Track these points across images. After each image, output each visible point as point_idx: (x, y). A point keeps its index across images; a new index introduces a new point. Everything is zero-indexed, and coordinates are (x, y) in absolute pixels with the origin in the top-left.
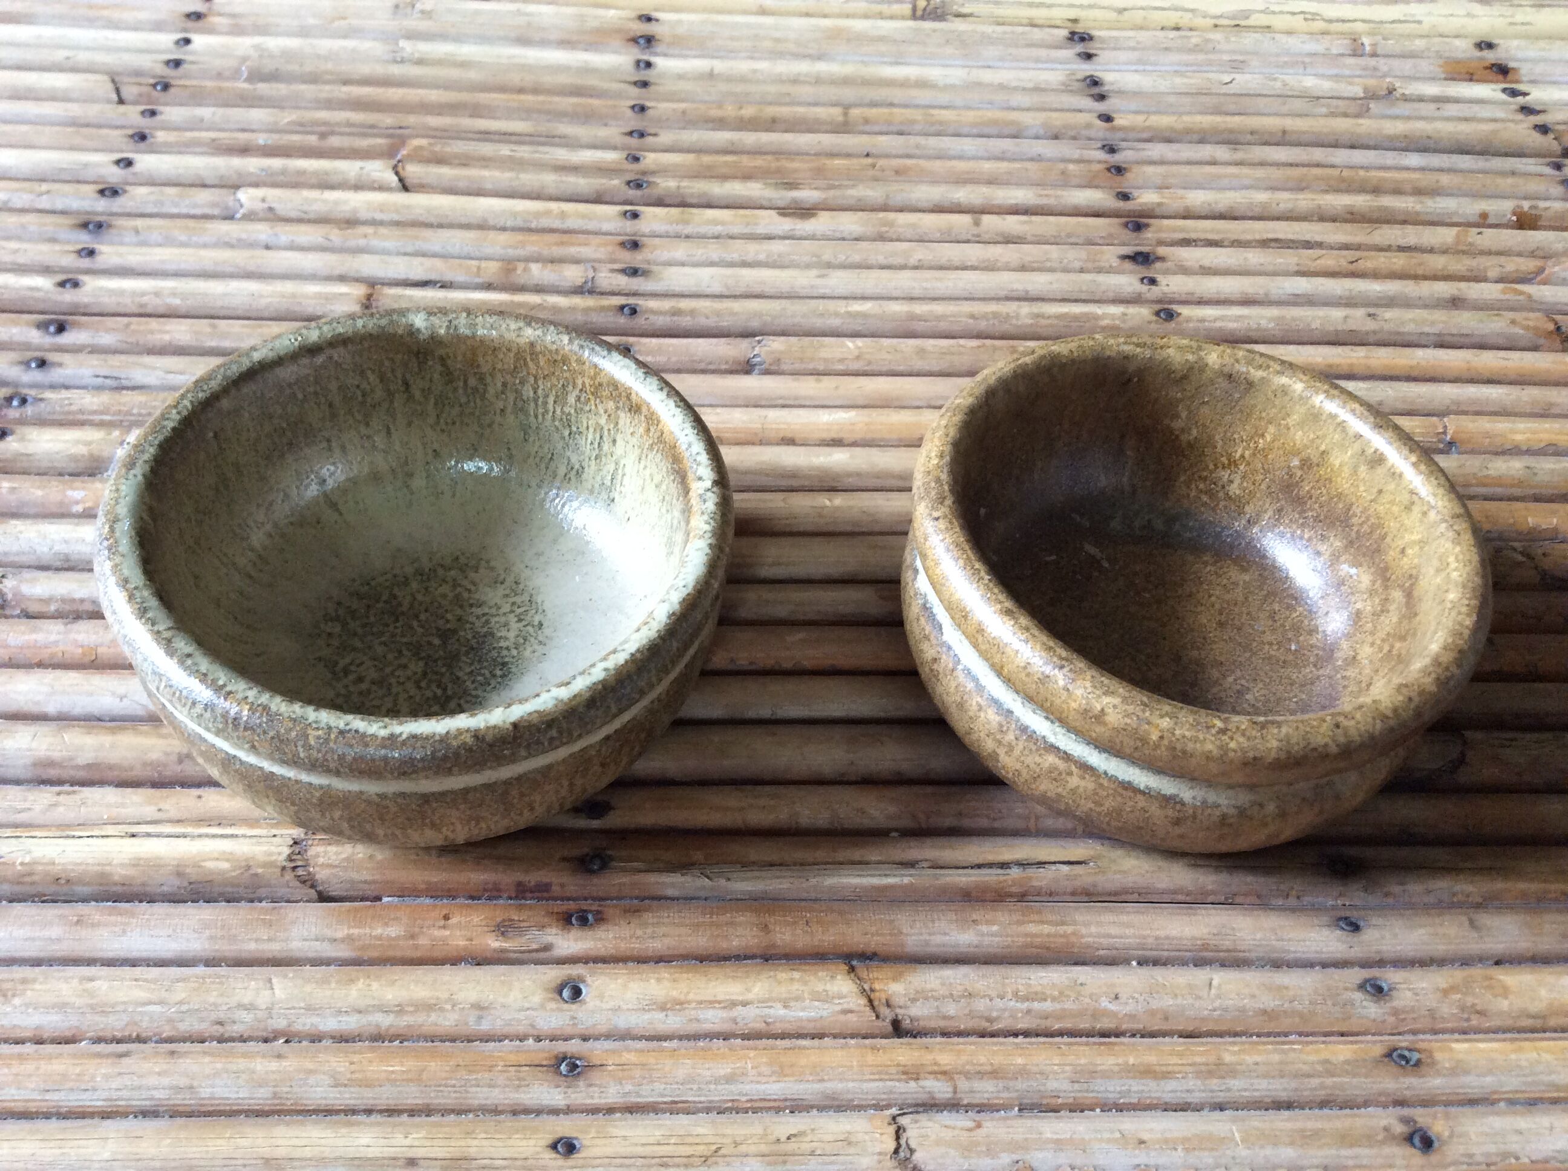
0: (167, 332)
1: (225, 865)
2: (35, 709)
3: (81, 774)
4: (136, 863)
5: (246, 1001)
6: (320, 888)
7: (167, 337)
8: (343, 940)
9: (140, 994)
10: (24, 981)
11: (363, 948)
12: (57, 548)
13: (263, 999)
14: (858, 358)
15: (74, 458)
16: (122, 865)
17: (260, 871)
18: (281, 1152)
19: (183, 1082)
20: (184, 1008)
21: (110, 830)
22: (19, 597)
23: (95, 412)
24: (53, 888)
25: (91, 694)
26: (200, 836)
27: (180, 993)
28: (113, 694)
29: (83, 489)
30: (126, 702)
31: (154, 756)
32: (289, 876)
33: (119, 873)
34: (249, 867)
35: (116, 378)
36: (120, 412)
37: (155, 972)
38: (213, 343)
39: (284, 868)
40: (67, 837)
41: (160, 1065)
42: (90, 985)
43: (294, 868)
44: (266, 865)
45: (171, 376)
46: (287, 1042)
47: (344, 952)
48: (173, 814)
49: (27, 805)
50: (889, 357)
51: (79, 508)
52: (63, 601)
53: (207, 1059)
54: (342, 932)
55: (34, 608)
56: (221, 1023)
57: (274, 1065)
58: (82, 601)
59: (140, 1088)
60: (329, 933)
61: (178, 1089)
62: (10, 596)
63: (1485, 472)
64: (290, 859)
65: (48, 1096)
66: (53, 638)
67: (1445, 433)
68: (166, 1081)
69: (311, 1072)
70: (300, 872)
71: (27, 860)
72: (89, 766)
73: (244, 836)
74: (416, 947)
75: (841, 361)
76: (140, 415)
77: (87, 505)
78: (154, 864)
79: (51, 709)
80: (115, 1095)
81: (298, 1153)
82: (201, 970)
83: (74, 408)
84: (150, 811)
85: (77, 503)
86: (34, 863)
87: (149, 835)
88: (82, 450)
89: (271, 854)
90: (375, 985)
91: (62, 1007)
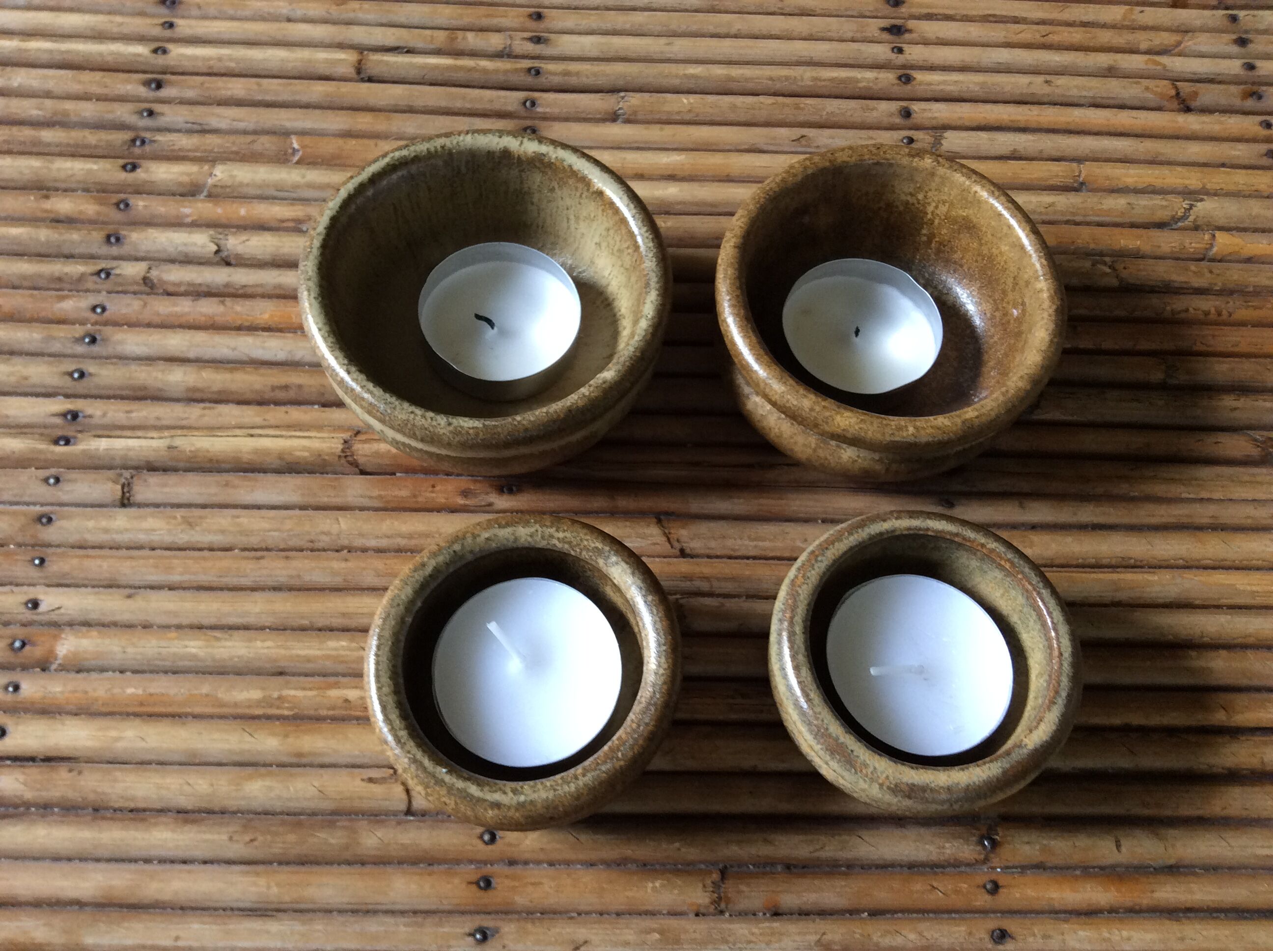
0: (229, 89)
1: (306, 454)
2: (182, 355)
3: (215, 396)
4: (256, 451)
5: (325, 530)
6: (361, 468)
7: (229, 93)
8: (376, 498)
9: (266, 525)
10: (201, 517)
11: (388, 502)
12: (180, 249)
13: (335, 529)
14: (690, 111)
15: (180, 184)
16: (248, 453)
17: (327, 458)
18: (351, 610)
19: (294, 573)
20: (292, 533)
21: (238, 432)
22: (162, 282)
23: (189, 151)
24: (208, 465)
25: (214, 347)
26: (291, 437)
27: (288, 525)
28: (228, 347)
29: (190, 207)
30: (236, 353)
31: (257, 386)
32: (343, 461)
33: (246, 457)
34: (320, 455)
35: (200, 124)
36: (205, 151)
37: (273, 513)
38: (260, 98)
39: (340, 457)
40: (214, 436)
41: (281, 564)
42: (238, 520)
43: (346, 457)
44: (328, 454)
45: (235, 123)
46: (349, 552)
47: (377, 504)
48: (273, 422)
49: (186, 415)
50: (711, 110)
51: (189, 220)
52: (189, 284)
53: (306, 561)
54: (376, 493)
55: (171, 289)
56: (312, 542)
57: (343, 565)
58: (200, 285)
59: (271, 576)
60: (368, 493)
61: (291, 577)
62: (155, 281)
63: (1100, 207)
64: (343, 451)
65: (221, 579)
66: (187, 310)
67: (1079, 176)
68: (284, 572)
69: (364, 569)
70: (350, 459)
71: (193, 449)
72: (220, 392)
73: (315, 437)
74: (417, 502)
75: (679, 113)
76: (219, 153)
77: (195, 218)
78: (266, 452)
79: (191, 355)
80: (258, 579)
81: (360, 611)
82: (297, 512)
83: (176, 147)
84: (258, 420)
85: (187, 216)
86: (198, 450)
87: (260, 436)
88: (185, 179)
89: (331, 448)
90: (396, 523)
91: (223, 532)
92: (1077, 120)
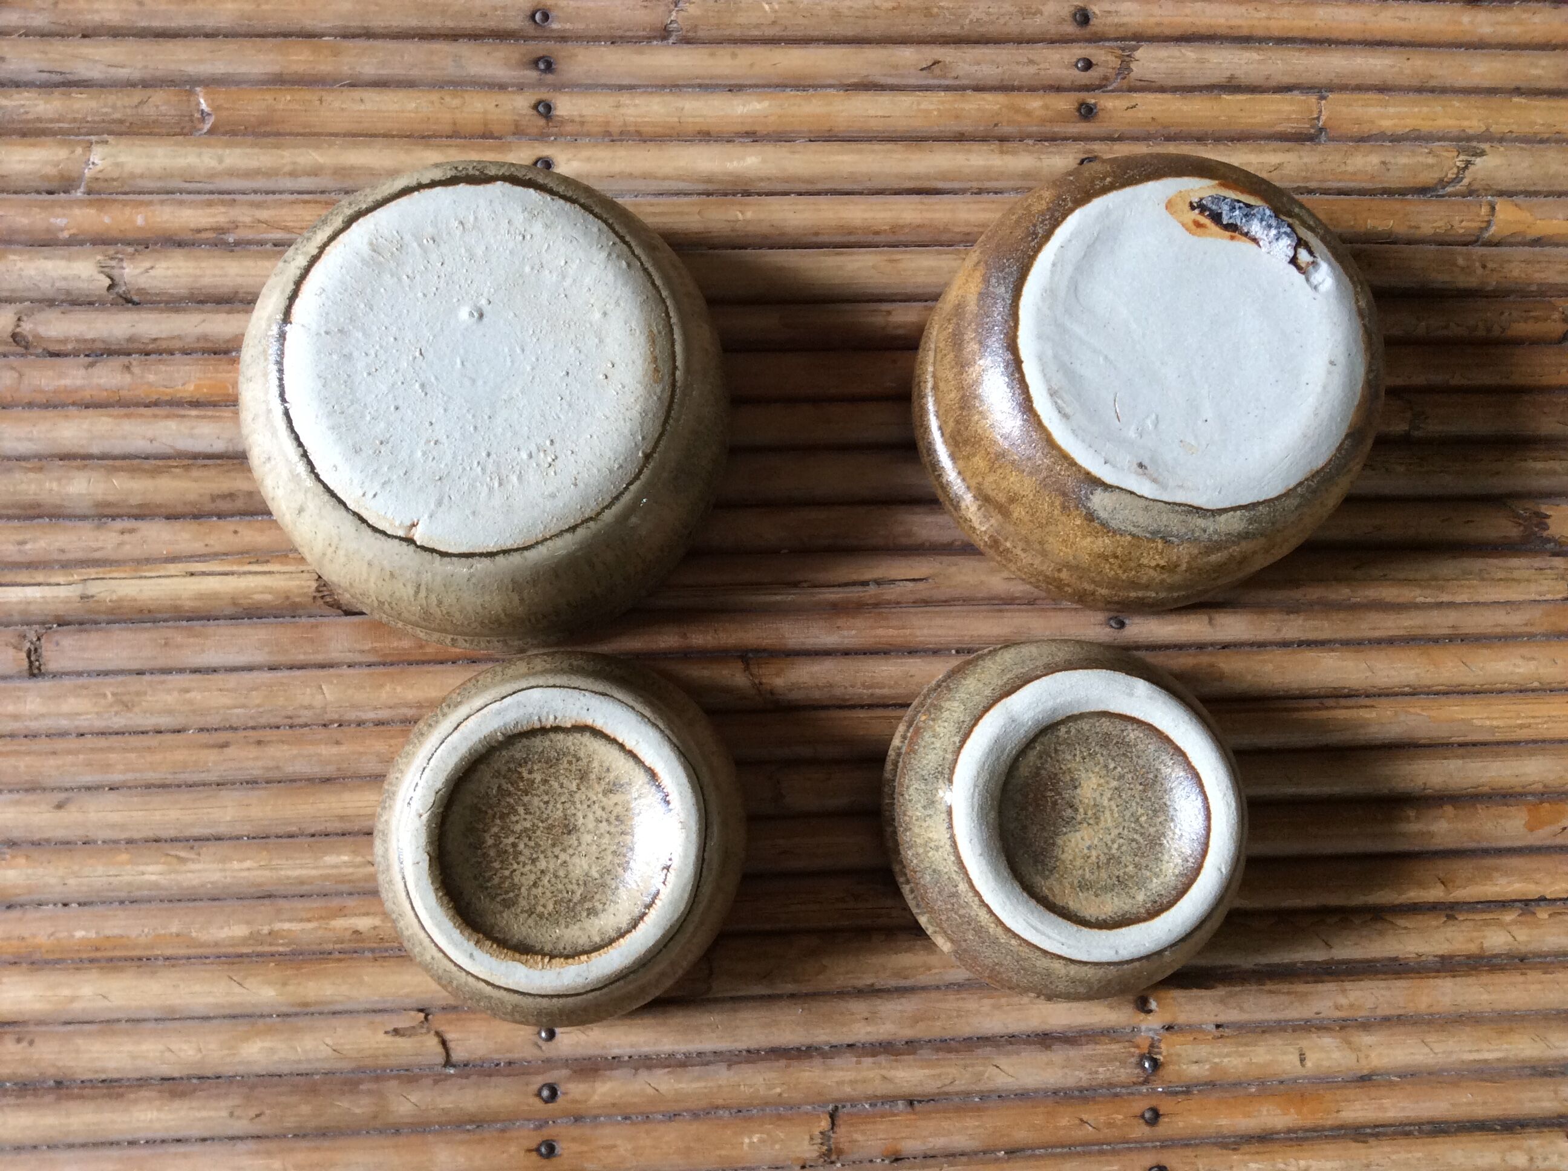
0: (97, 11)
1: (268, 597)
2: (82, 451)
3: (136, 511)
4: (200, 596)
5: (306, 703)
6: (345, 608)
7: (97, 18)
8: (369, 651)
9: (225, 700)
10: (138, 694)
11: (385, 655)
12: (58, 284)
13: (318, 701)
14: (774, 23)
15: (45, 178)
16: (190, 599)
17: (297, 600)
18: (349, 812)
19: (271, 764)
20: (261, 710)
21: (172, 568)
22: (38, 338)
23: (52, 121)
24: (139, 616)
25: (124, 438)
26: (245, 573)
27: (256, 698)
28: (144, 438)
29: (64, 215)
30: (155, 444)
31: (192, 497)
32: (320, 602)
33: (188, 604)
34: (287, 598)
35: (61, 73)
36: (74, 120)
37: (233, 679)
38: (143, 24)
39: (315, 597)
40: (141, 577)
41: (253, 752)
42: (188, 696)
43: (322, 597)
44: (299, 595)
45: (112, 70)
46: (340, 725)
47: (372, 658)
48: (218, 547)
49: (100, 544)
50: (806, 22)
51: (65, 235)
52: (78, 341)
53: (286, 747)
54: (368, 646)
55: (55, 348)
56: (291, 718)
57: (335, 750)
58: (94, 341)
59: (240, 769)
60: (358, 646)
61: (268, 769)
62: (30, 338)
64: (318, 590)
65: (177, 776)
66: (79, 382)
67: (1318, 118)
68: (260, 764)
69: (361, 753)
70: (328, 599)
71: (114, 597)
72: (140, 506)
73: (279, 572)
74: (425, 654)
75: (758, 26)
76: (94, 122)
77: (72, 231)
78: (215, 596)
79: (95, 450)
80: (224, 774)
81: (362, 812)
82: (267, 676)
83: (30, 116)
84: (198, 547)
85: (62, 230)
86: (120, 600)
87: (204, 574)
88: (50, 170)
89: (302, 587)
90: (399, 689)
91: (170, 712)
92: (1321, 24)
